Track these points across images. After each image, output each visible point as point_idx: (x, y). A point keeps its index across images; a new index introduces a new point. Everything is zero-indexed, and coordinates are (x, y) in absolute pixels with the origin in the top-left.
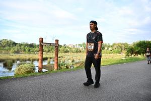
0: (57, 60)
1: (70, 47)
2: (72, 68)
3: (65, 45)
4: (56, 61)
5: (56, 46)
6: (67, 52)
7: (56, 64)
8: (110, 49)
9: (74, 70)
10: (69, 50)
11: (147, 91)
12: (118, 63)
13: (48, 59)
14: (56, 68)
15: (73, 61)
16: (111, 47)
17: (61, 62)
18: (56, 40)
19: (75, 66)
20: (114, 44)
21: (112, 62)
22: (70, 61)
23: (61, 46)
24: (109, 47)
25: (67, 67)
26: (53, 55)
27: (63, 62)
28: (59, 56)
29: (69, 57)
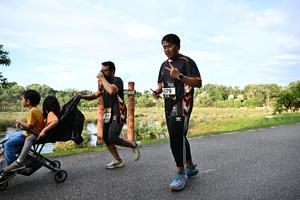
0: (133, 121)
2: (162, 137)
3: (146, 92)
4: (130, 124)
5: (129, 95)
6: (151, 105)
7: (130, 130)
8: (241, 97)
10: (154, 102)
12: (256, 128)
15: (164, 124)
16: (243, 93)
17: (141, 126)
18: (130, 83)
20: (248, 88)
21: (246, 125)
22: (158, 123)
23: (140, 94)
24: (237, 93)
25: (152, 136)
27: (144, 126)
28: (135, 113)
29: (155, 116)
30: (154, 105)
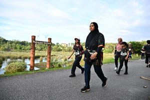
0: (50, 58)
1: (63, 45)
2: (65, 66)
3: (57, 44)
4: (48, 60)
5: (48, 45)
6: (60, 50)
7: (48, 63)
9: (66, 69)
10: (61, 48)
11: (136, 89)
12: (109, 63)
13: (41, 58)
14: (48, 66)
15: (66, 60)
17: (54, 61)
18: (49, 39)
19: (68, 65)
22: (63, 60)
23: (54, 45)
25: (60, 66)
26: (45, 53)
27: (56, 61)
28: (51, 55)
29: (61, 56)
30: (61, 50)
